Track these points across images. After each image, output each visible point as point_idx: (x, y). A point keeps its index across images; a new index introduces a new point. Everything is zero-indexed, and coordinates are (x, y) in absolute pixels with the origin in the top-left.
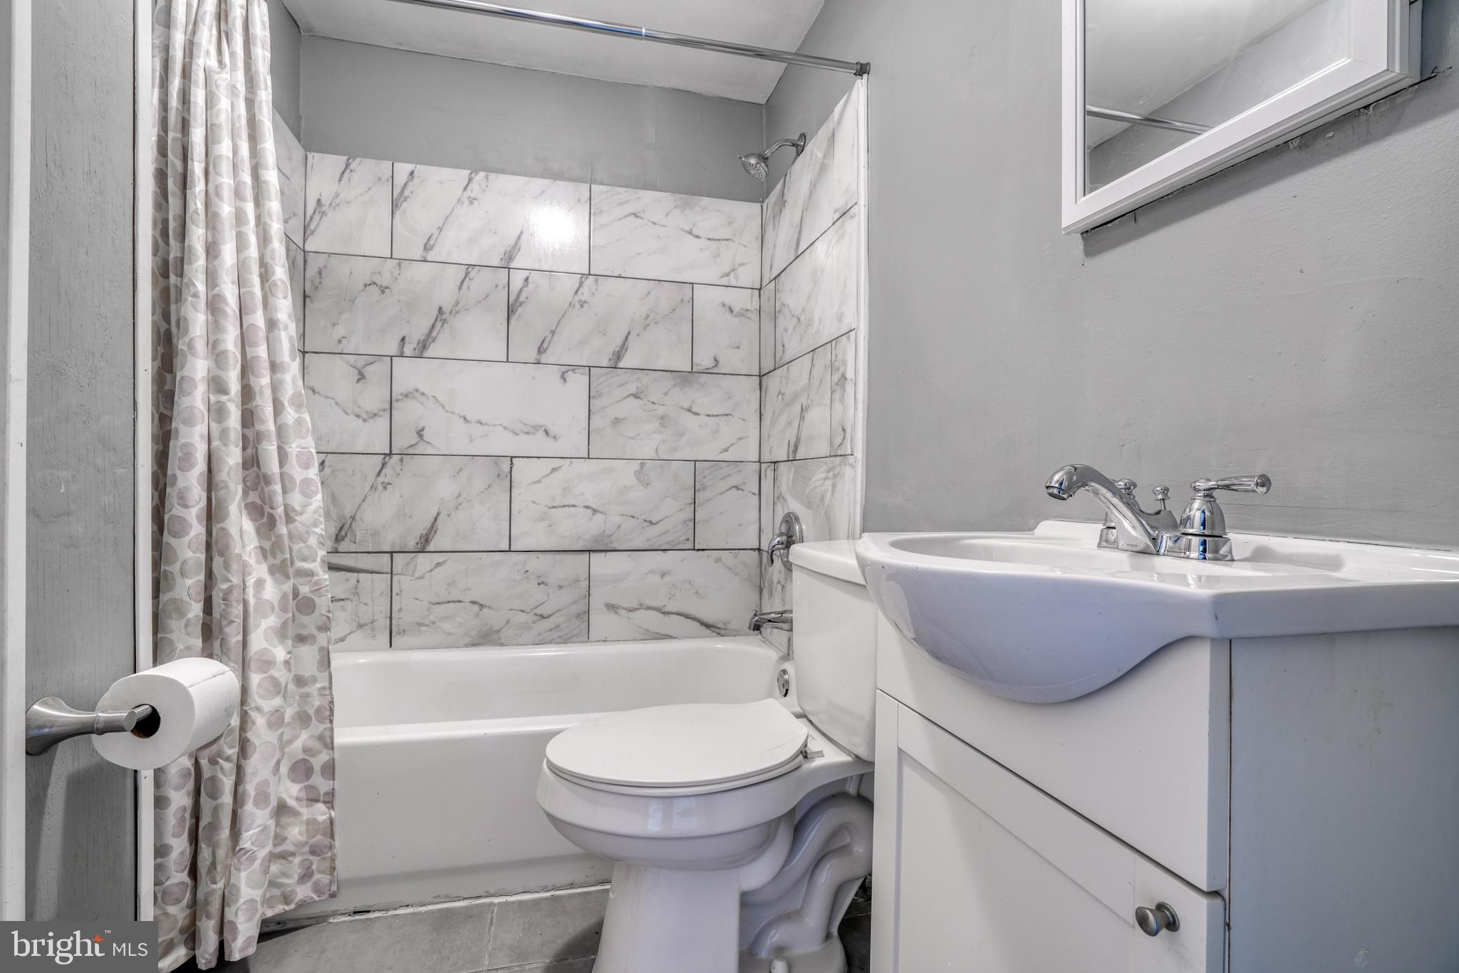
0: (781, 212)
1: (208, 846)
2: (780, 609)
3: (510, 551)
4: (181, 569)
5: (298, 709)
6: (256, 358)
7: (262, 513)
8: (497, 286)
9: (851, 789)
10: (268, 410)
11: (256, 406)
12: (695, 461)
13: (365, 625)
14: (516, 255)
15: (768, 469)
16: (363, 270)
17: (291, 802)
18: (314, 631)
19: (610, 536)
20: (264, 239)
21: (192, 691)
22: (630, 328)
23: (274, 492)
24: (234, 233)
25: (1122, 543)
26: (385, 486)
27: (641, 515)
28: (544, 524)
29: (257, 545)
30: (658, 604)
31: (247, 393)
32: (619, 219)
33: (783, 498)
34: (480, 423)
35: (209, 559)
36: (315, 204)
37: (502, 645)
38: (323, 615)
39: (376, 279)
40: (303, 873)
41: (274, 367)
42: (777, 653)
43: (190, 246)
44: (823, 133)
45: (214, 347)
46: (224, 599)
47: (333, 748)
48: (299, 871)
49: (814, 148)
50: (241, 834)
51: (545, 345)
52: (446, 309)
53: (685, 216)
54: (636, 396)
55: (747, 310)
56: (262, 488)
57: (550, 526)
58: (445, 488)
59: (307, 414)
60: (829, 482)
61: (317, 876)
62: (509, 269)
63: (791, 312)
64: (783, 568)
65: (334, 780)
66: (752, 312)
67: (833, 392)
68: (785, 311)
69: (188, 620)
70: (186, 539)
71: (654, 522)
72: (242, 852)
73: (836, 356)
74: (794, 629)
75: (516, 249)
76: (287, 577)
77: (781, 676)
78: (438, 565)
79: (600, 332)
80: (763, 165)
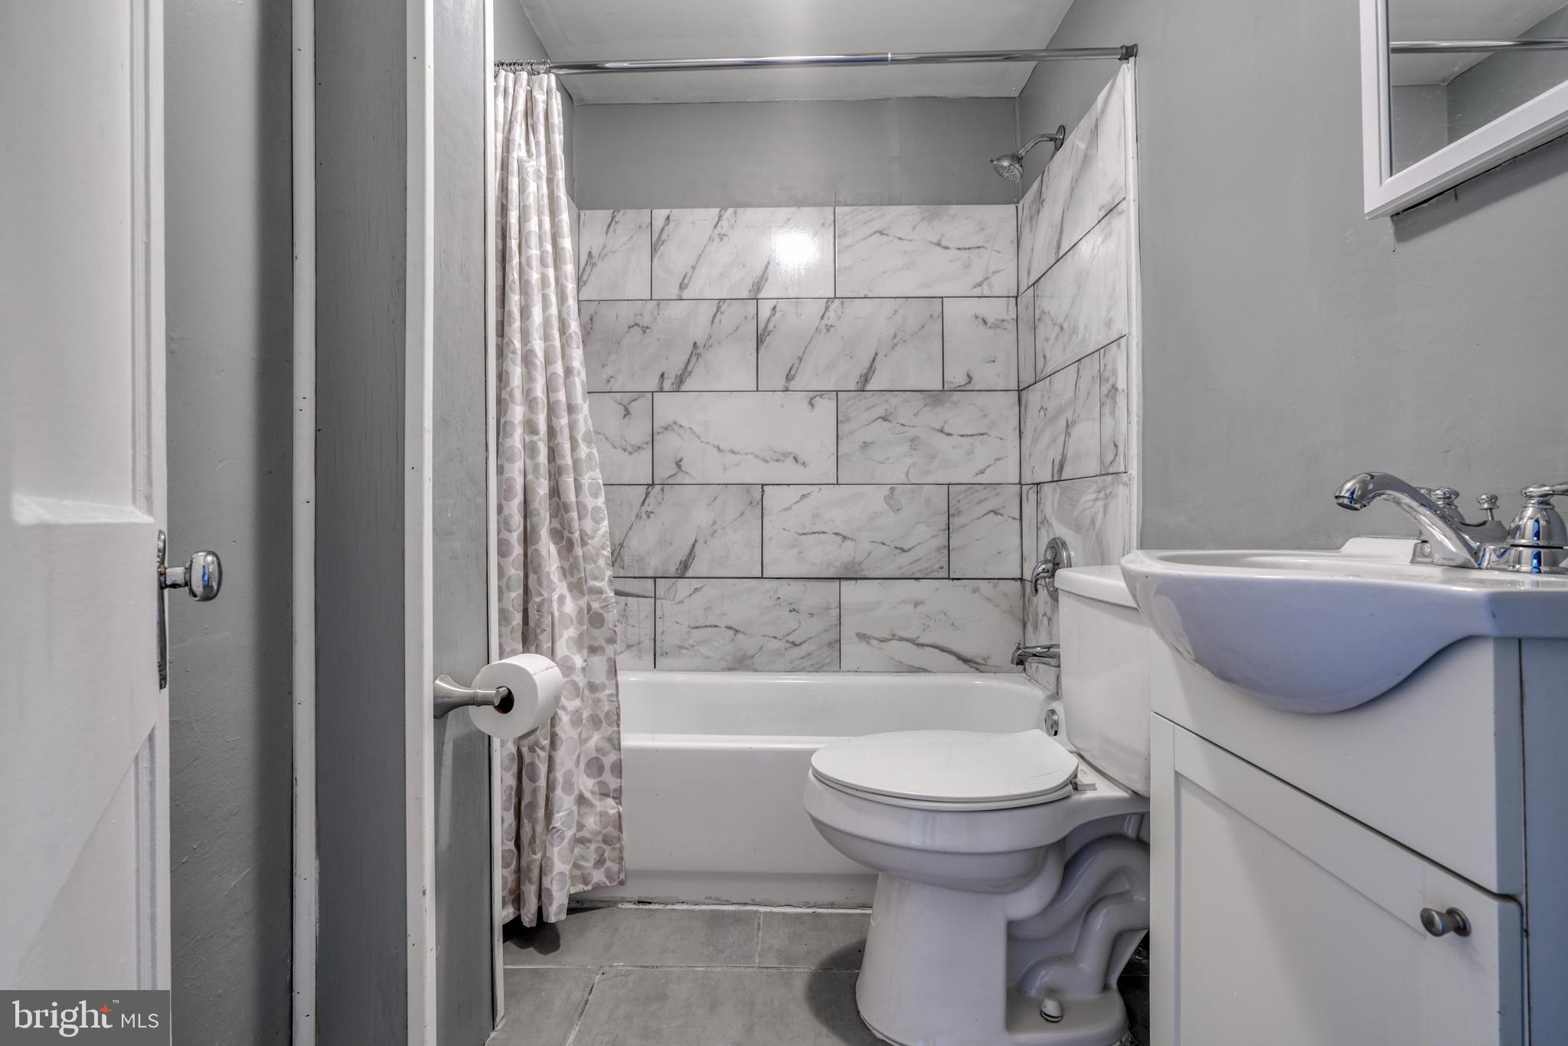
0: (1038, 212)
1: (529, 822)
2: (1047, 643)
3: (762, 578)
4: (507, 584)
5: (591, 712)
6: (557, 402)
7: (562, 537)
8: (746, 317)
9: (1130, 831)
10: (567, 446)
11: (557, 444)
12: (949, 485)
13: (633, 646)
14: (764, 285)
15: (1030, 492)
16: (627, 312)
17: (588, 795)
18: (603, 643)
19: (861, 563)
20: (562, 298)
21: (536, 678)
22: (877, 349)
23: (572, 519)
24: (541, 295)
25: (1437, 557)
26: (649, 514)
27: (892, 541)
28: (795, 551)
29: (559, 565)
30: (913, 636)
31: (552, 432)
32: (865, 239)
33: (1047, 521)
34: (733, 452)
35: (526, 577)
36: (586, 257)
37: (756, 670)
38: (610, 629)
39: (639, 320)
40: (598, 859)
41: (571, 409)
42: (1044, 692)
43: (509, 311)
44: (1085, 124)
45: (528, 393)
46: (538, 611)
47: (620, 750)
48: (594, 856)
49: (1076, 141)
50: (553, 815)
51: (793, 373)
52: (700, 344)
53: (933, 227)
54: (885, 419)
55: (1003, 321)
56: (562, 515)
57: (801, 553)
58: (701, 516)
59: (595, 449)
60: (1100, 503)
61: (608, 864)
62: (757, 299)
63: (1052, 320)
64: (1049, 599)
65: (621, 778)
66: (1008, 322)
67: (1102, 405)
68: (1046, 318)
69: (513, 627)
70: (511, 558)
71: (905, 549)
72: (555, 830)
73: (1105, 365)
74: (1061, 666)
75: (764, 280)
76: (582, 593)
77: (1049, 716)
78: (696, 590)
79: (846, 355)
80: (1017, 166)
